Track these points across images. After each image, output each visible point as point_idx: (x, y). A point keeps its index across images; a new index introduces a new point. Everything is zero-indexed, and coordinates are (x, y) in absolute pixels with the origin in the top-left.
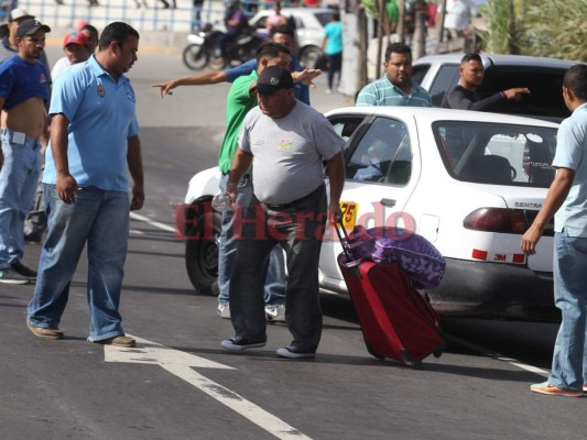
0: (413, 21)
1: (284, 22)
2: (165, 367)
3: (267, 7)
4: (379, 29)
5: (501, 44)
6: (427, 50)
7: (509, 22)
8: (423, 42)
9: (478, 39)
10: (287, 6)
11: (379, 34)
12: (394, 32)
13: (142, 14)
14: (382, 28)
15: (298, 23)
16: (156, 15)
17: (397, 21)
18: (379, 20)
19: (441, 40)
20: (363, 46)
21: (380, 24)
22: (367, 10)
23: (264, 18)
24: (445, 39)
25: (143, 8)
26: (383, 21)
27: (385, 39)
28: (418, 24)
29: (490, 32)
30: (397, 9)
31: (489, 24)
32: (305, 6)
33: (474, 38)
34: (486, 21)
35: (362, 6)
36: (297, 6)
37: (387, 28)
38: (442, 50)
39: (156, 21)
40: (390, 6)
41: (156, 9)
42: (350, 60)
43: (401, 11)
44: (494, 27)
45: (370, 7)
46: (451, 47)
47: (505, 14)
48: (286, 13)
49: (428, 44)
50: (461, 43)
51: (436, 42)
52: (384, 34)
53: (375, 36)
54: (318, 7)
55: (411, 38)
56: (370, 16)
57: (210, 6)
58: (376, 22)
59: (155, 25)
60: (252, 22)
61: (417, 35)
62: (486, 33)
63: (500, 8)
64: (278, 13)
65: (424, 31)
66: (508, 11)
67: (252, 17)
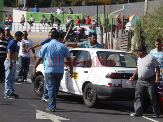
0: (115, 28)
1: (81, 29)
2: (52, 120)
3: (77, 26)
4: (106, 30)
5: (138, 34)
6: (119, 36)
7: (140, 28)
8: (117, 34)
9: (132, 32)
10: (82, 25)
11: (106, 32)
12: (110, 31)
13: (44, 28)
14: (107, 30)
15: (85, 29)
16: (48, 28)
17: (111, 28)
18: (106, 28)
19: (122, 33)
20: (102, 35)
21: (106, 29)
22: (103, 25)
23: (76, 28)
24: (123, 33)
25: (45, 26)
26: (107, 28)
27: (108, 33)
28: (116, 29)
29: (135, 31)
30: (111, 25)
31: (135, 29)
32: (86, 25)
33: (131, 32)
34: (134, 28)
35: (101, 24)
36: (85, 25)
37: (108, 30)
38: (122, 36)
39: (48, 29)
40: (109, 24)
41: (48, 26)
42: (99, 39)
43: (112, 26)
44: (136, 29)
45: (104, 25)
46: (125, 35)
47: (139, 26)
48: (82, 27)
49: (119, 34)
50: (127, 34)
51: (121, 33)
52: (107, 32)
53: (105, 32)
54: (90, 25)
55: (114, 33)
56: (104, 27)
57: (62, 25)
58: (105, 29)
59: (48, 31)
60: (73, 29)
61: (116, 32)
62: (134, 31)
63: (137, 25)
64: (80, 27)
65: (118, 31)
66: (139, 25)
67: (73, 28)
